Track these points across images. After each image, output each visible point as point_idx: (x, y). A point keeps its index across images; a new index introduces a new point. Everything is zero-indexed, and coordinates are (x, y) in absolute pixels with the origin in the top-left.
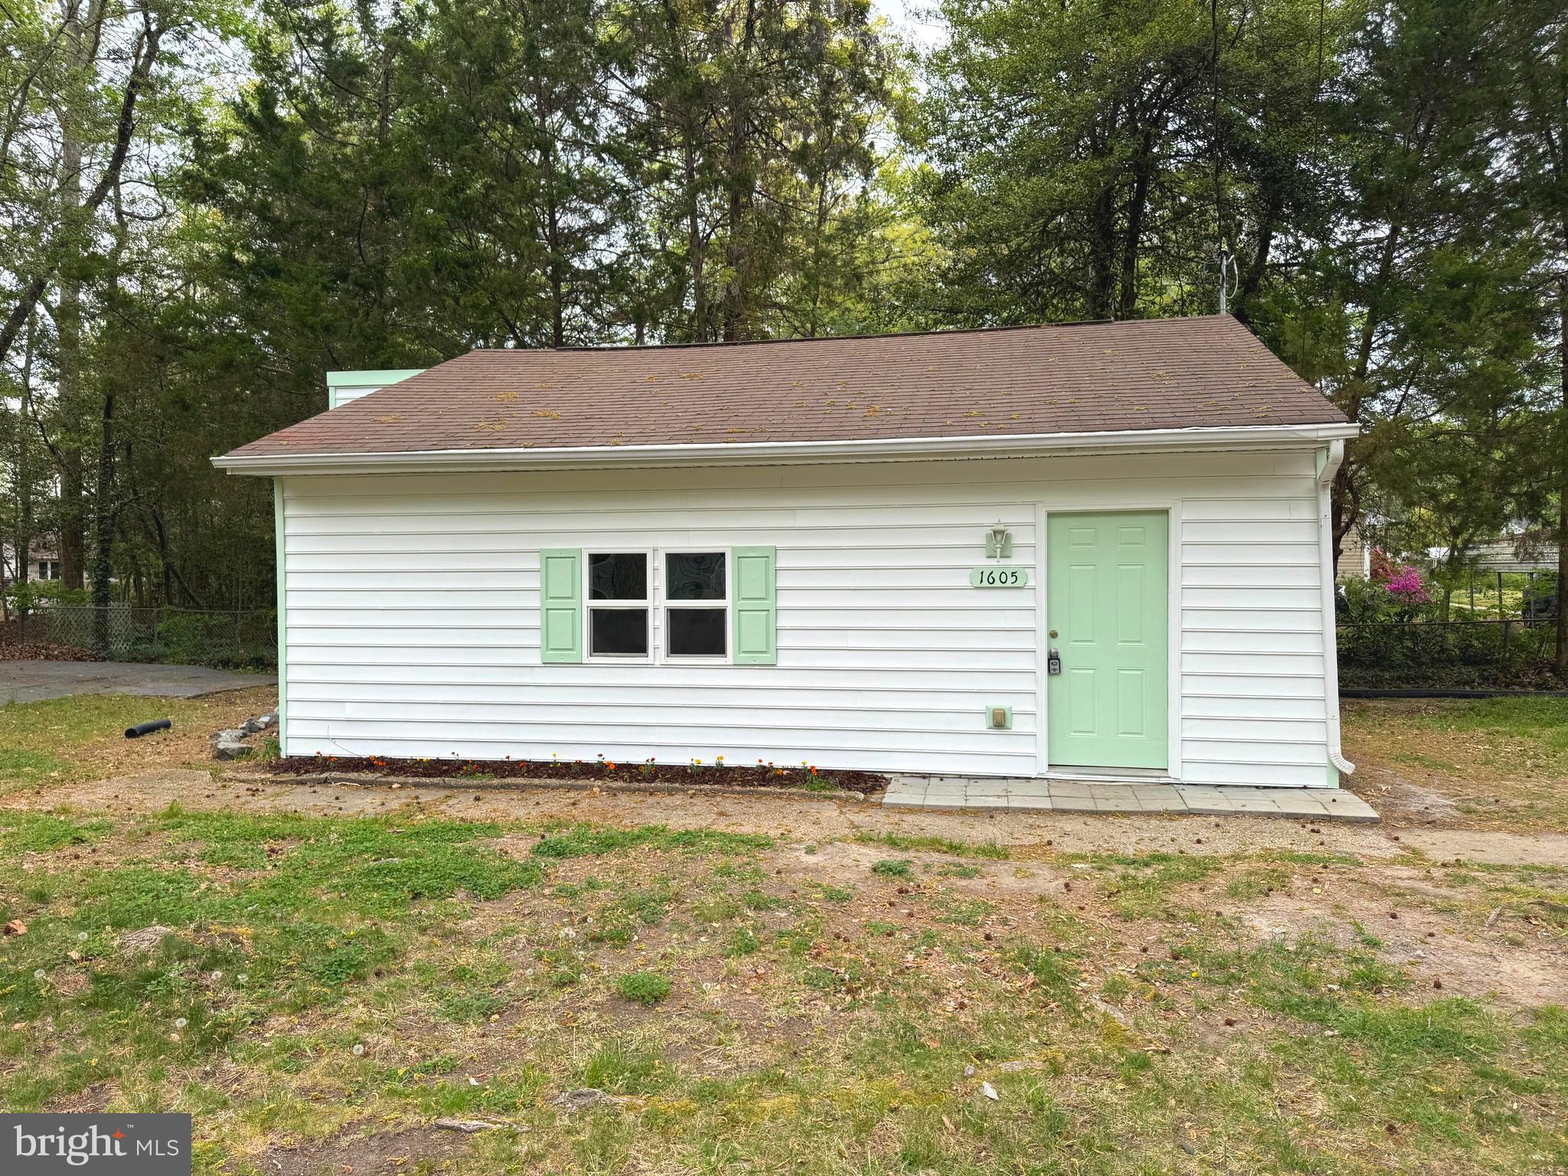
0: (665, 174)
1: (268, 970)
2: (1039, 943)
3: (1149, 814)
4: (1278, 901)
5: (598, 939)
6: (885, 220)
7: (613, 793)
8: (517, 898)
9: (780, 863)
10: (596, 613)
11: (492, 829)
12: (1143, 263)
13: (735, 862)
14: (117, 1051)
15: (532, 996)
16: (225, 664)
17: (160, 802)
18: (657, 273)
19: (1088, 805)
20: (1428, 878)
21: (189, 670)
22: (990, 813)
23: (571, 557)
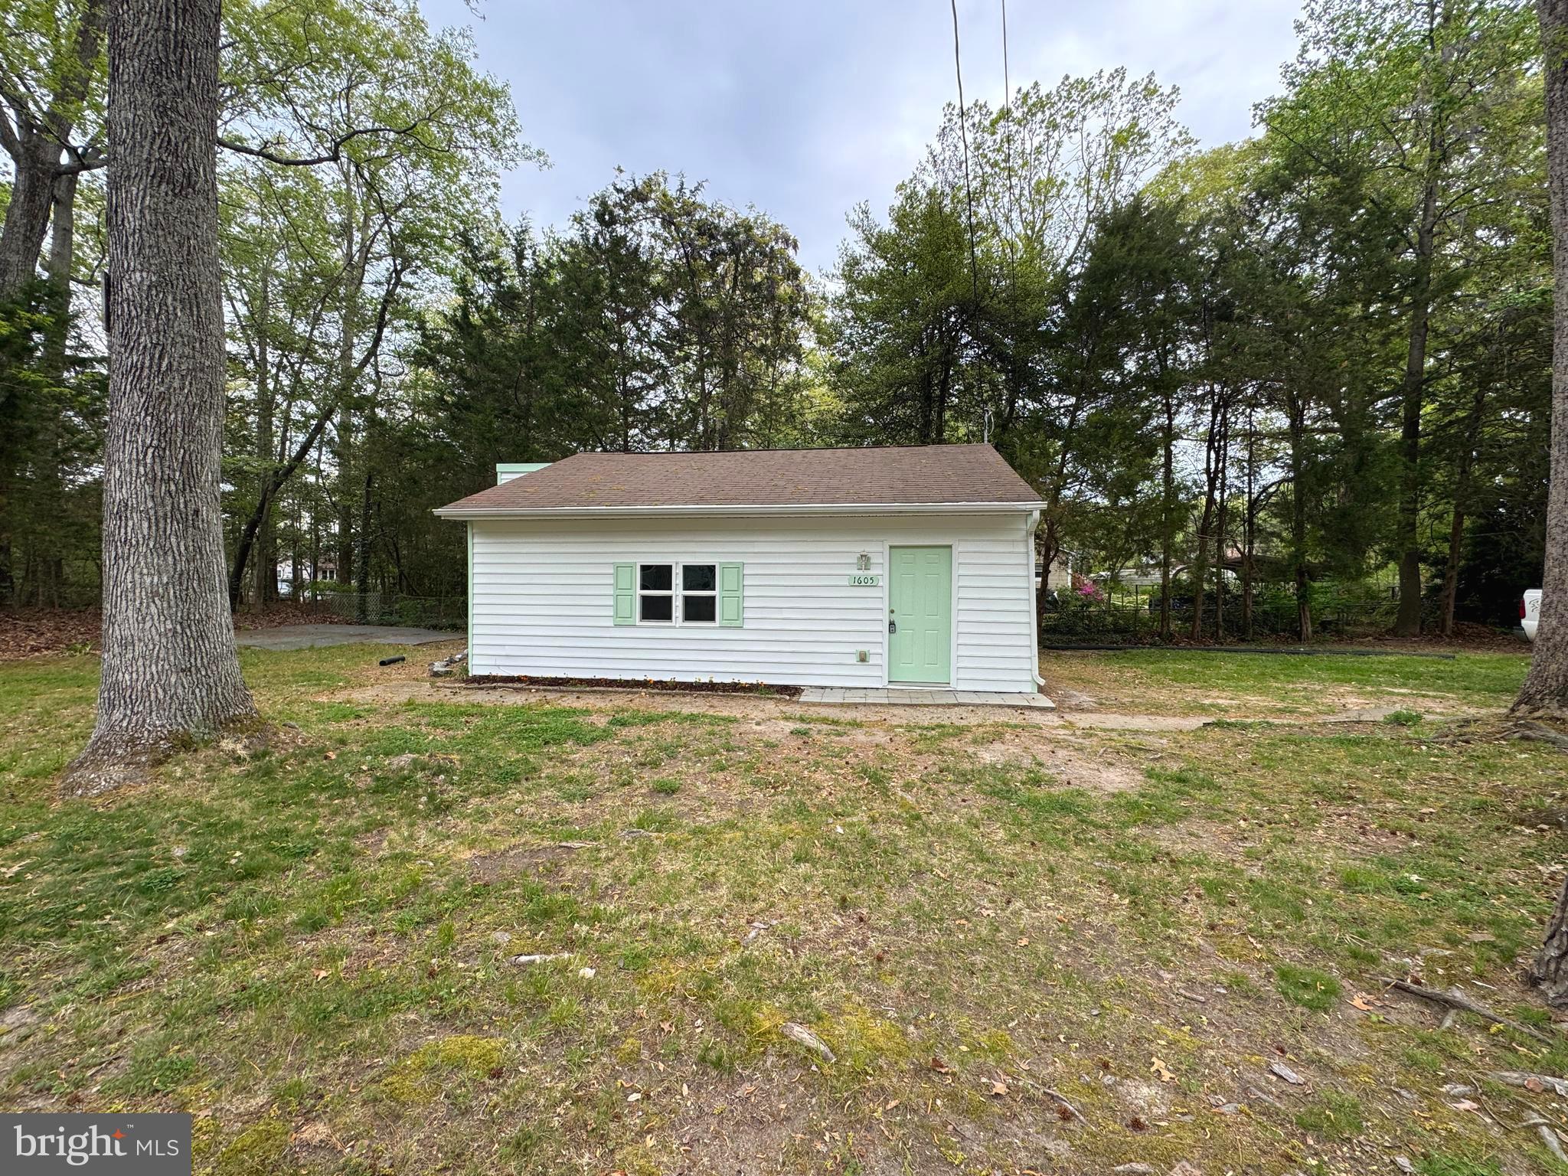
0: (687, 358)
1: (469, 776)
2: (873, 764)
3: (938, 706)
4: (997, 746)
5: (643, 765)
6: (808, 385)
7: (653, 695)
8: (601, 745)
9: (742, 730)
10: (644, 598)
11: (587, 712)
12: (947, 415)
13: (717, 729)
14: (391, 813)
15: (608, 790)
16: (435, 627)
17: (403, 697)
18: (682, 412)
19: (908, 702)
20: (1074, 734)
21: (415, 630)
22: (856, 705)
23: (631, 566)
